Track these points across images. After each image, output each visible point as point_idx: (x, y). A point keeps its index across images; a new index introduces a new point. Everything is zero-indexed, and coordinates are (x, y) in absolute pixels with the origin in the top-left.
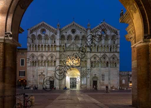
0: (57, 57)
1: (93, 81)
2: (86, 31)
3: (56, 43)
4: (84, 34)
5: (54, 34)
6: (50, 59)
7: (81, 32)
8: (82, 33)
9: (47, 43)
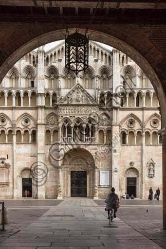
0: (39, 122)
1: (127, 178)
2: (109, 57)
3: (36, 88)
4: (103, 64)
5: (32, 65)
6: (22, 127)
7: (96, 59)
8: (99, 61)
9: (14, 89)
